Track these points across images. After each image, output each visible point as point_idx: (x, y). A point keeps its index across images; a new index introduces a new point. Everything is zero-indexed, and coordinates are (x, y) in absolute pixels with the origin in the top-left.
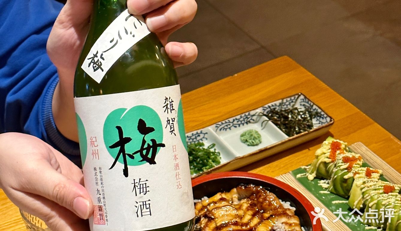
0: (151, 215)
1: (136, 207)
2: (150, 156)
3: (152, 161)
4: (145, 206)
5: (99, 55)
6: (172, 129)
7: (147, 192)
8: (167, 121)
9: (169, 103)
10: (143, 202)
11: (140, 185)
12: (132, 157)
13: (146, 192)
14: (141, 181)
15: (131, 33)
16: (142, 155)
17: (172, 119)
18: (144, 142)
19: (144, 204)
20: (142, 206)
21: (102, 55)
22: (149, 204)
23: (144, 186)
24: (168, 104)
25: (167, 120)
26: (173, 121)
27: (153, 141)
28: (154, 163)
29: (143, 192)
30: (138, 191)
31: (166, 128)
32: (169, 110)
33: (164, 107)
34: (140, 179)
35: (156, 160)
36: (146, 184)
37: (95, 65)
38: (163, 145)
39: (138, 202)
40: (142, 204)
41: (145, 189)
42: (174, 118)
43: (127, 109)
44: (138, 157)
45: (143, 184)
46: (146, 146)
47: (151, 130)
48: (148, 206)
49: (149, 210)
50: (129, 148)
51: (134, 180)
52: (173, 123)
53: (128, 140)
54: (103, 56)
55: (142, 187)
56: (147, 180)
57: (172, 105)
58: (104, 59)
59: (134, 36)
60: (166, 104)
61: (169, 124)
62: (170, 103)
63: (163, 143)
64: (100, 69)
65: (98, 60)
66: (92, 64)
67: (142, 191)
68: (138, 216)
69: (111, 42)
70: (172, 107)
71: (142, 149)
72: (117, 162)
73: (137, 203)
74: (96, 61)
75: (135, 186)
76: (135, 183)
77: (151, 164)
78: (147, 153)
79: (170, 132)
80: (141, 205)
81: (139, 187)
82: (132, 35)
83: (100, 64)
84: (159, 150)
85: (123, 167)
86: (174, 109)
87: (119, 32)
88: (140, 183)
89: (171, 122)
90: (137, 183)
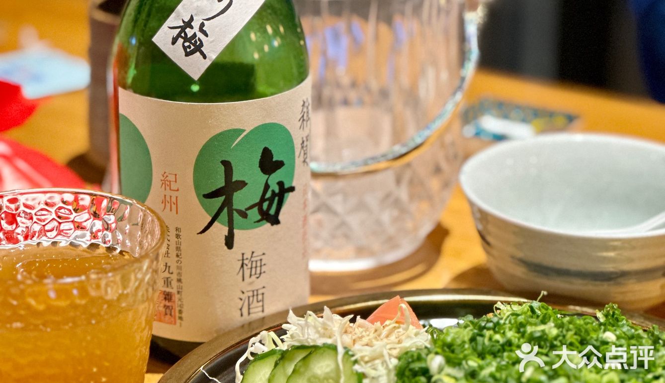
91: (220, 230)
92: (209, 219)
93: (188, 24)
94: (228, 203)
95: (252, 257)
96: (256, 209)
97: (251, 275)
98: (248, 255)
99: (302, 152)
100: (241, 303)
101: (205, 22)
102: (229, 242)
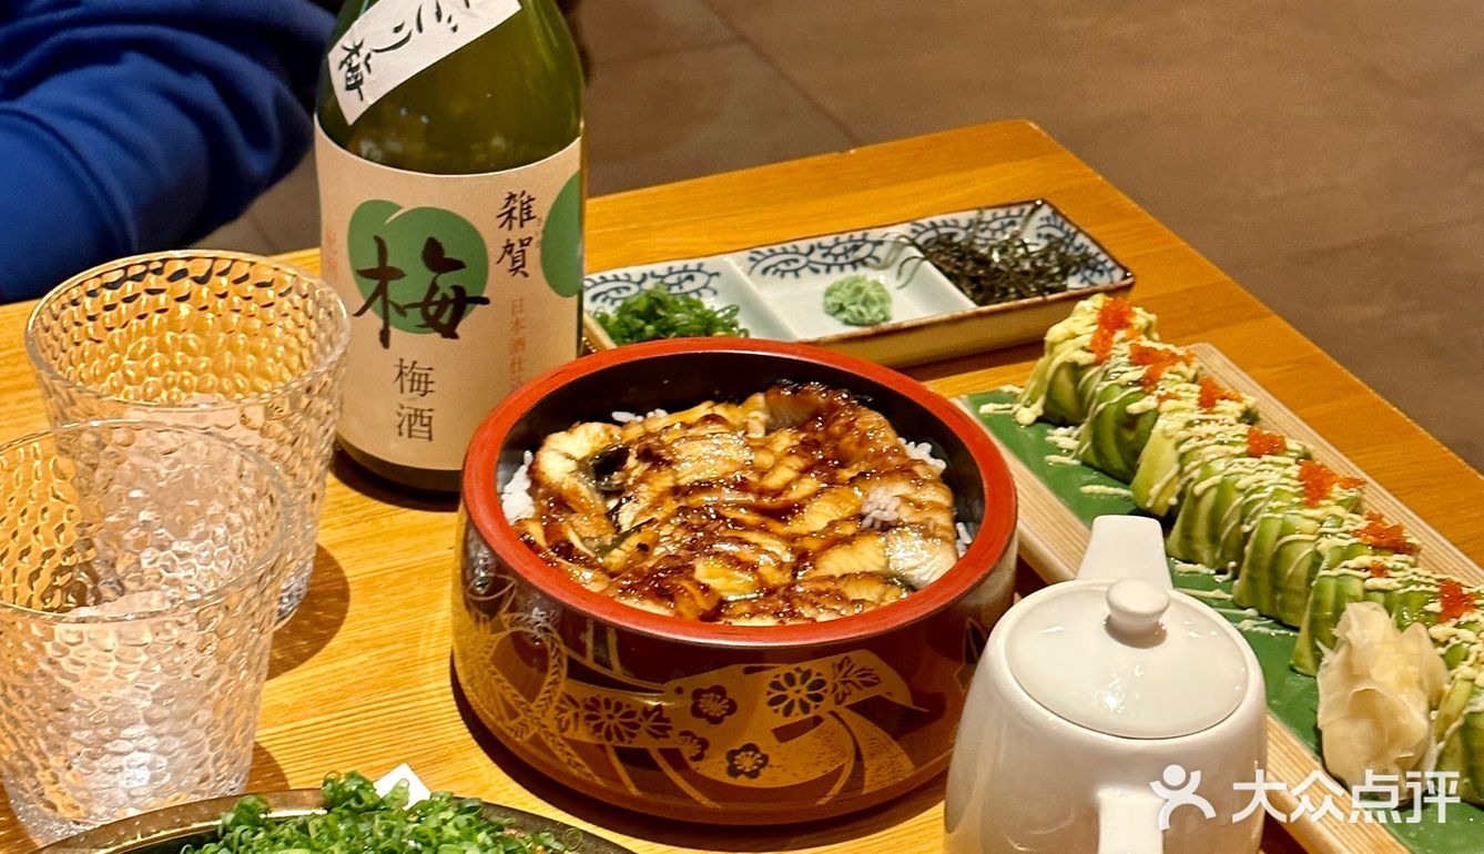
0: (430, 438)
1: (399, 414)
2: (444, 319)
3: (449, 332)
4: (419, 419)
5: (363, 52)
6: (518, 264)
7: (428, 394)
8: (506, 247)
9: (518, 205)
10: (416, 410)
11: (414, 374)
12: (401, 310)
13: (426, 392)
14: (417, 365)
15: (450, 20)
16: (425, 314)
17: (521, 241)
18: (434, 288)
19: (418, 414)
20: (413, 419)
21: (369, 56)
22: (430, 418)
23: (423, 378)
24: (513, 208)
25: (505, 244)
26: (522, 245)
27: (459, 290)
28: (455, 336)
29: (418, 390)
30: (407, 385)
31: (499, 262)
32: (516, 223)
33: (499, 216)
34: (415, 363)
35: (458, 331)
36: (427, 375)
37: (350, 75)
38: (485, 301)
39: (405, 406)
40: (412, 412)
41: (423, 387)
42: (530, 239)
43: (400, 208)
44: (415, 315)
45: (420, 375)
46: (437, 297)
47: (457, 265)
48: (426, 421)
49: (426, 429)
50: (398, 291)
51: (402, 360)
52: (523, 251)
53: (397, 274)
54: (369, 62)
55: (416, 378)
56: (430, 369)
57: (529, 207)
58: (369, 71)
59: (455, 29)
60: (508, 209)
61: (510, 252)
62: (523, 203)
63: (485, 295)
64: (356, 91)
65: (357, 67)
66: (345, 67)
67: (415, 386)
68: (401, 434)
69: (397, 30)
70: (528, 213)
71: (428, 302)
72: (369, 311)
73: (402, 407)
74: (354, 65)
75: (401, 373)
76: (401, 367)
77: (445, 336)
78: (439, 313)
79: (511, 270)
80: (410, 416)
81: (410, 377)
82: (452, 24)
83: (359, 78)
84: (471, 310)
85: (380, 324)
86: (534, 217)
87: (420, 10)
88: (415, 370)
89: (517, 248)
90: (406, 367)
91: (373, 320)
92: (362, 303)
93: (356, 50)
94: (381, 291)
95: (413, 367)
96: (418, 310)
97: (412, 390)
98: (407, 363)
99: (508, 258)
100: (401, 418)
101: (373, 54)
102: (385, 338)
